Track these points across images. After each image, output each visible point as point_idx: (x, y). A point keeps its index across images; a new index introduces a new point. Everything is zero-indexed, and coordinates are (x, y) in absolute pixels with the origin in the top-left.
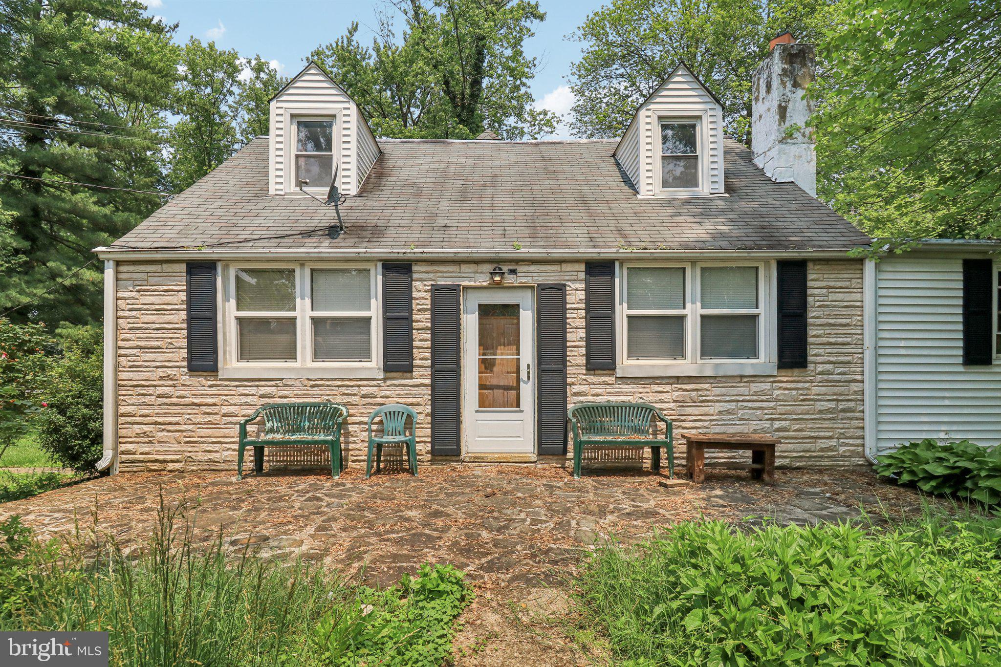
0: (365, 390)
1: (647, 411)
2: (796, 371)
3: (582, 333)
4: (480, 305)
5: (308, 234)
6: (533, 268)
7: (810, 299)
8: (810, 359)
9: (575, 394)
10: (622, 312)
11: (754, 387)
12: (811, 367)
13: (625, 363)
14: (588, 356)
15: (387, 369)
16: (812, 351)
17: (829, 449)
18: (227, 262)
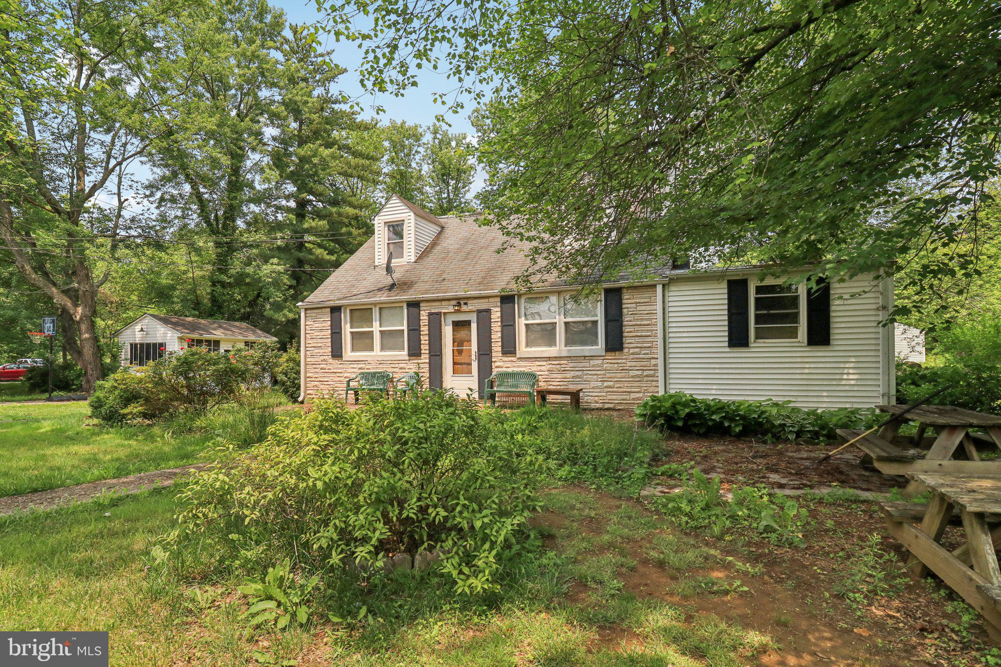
0: (401, 366)
1: (533, 376)
2: (617, 353)
3: (499, 334)
4: (453, 322)
5: (380, 290)
6: (475, 301)
7: (625, 311)
8: (625, 345)
9: (497, 367)
10: (521, 323)
11: (592, 362)
12: (626, 350)
13: (523, 349)
14: (502, 346)
15: (410, 355)
16: (626, 341)
17: (638, 399)
18: (346, 306)
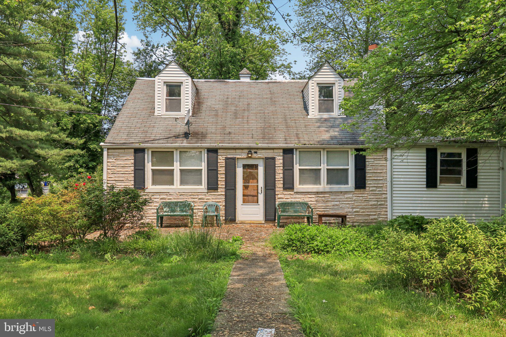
0: (200, 197)
1: (306, 205)
2: (362, 190)
3: (281, 175)
4: (243, 165)
5: (177, 137)
6: (263, 151)
7: (367, 163)
8: (367, 185)
9: (279, 198)
10: (297, 168)
11: (346, 196)
12: (367, 188)
13: (298, 186)
14: (284, 184)
15: (209, 189)
16: (368, 182)
17: (375, 219)
18: (148, 148)
